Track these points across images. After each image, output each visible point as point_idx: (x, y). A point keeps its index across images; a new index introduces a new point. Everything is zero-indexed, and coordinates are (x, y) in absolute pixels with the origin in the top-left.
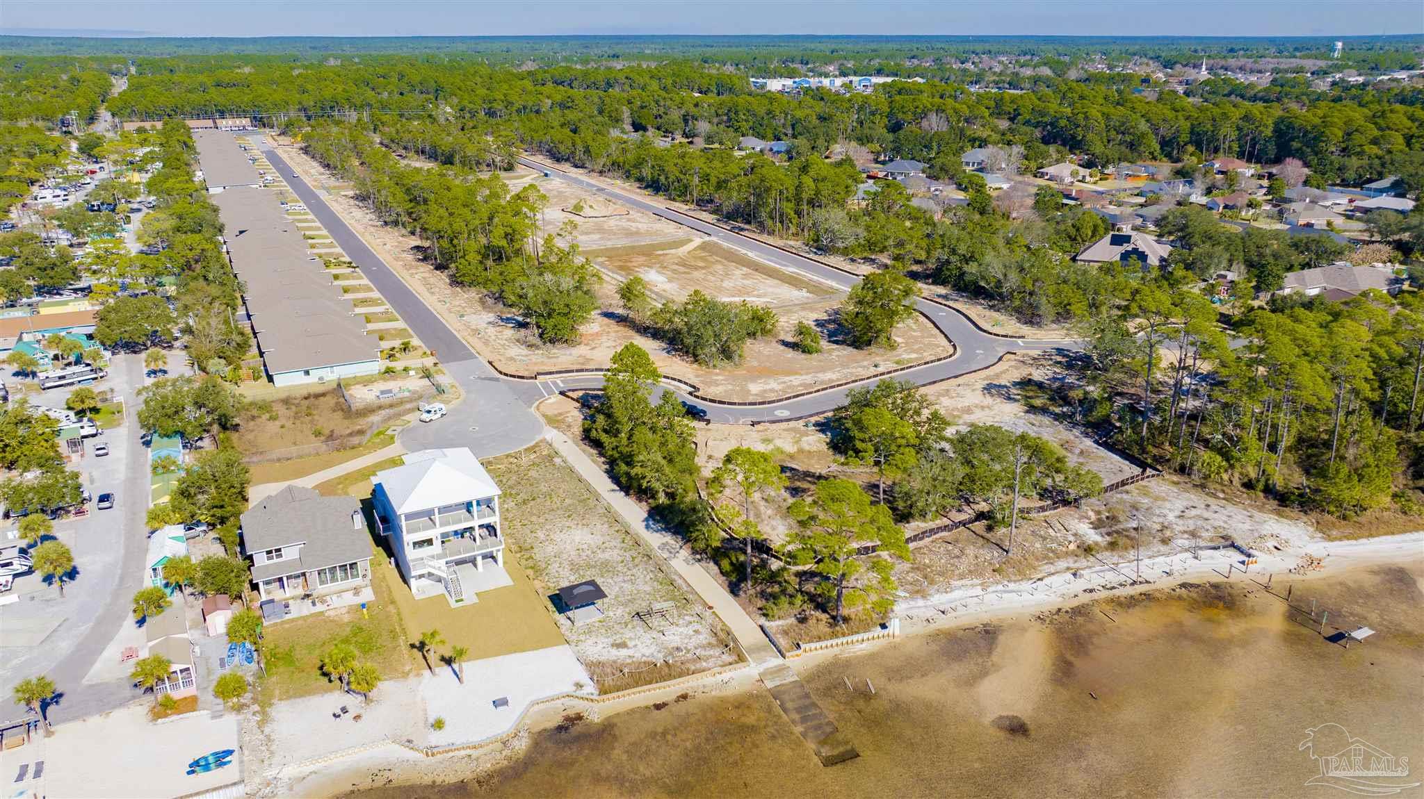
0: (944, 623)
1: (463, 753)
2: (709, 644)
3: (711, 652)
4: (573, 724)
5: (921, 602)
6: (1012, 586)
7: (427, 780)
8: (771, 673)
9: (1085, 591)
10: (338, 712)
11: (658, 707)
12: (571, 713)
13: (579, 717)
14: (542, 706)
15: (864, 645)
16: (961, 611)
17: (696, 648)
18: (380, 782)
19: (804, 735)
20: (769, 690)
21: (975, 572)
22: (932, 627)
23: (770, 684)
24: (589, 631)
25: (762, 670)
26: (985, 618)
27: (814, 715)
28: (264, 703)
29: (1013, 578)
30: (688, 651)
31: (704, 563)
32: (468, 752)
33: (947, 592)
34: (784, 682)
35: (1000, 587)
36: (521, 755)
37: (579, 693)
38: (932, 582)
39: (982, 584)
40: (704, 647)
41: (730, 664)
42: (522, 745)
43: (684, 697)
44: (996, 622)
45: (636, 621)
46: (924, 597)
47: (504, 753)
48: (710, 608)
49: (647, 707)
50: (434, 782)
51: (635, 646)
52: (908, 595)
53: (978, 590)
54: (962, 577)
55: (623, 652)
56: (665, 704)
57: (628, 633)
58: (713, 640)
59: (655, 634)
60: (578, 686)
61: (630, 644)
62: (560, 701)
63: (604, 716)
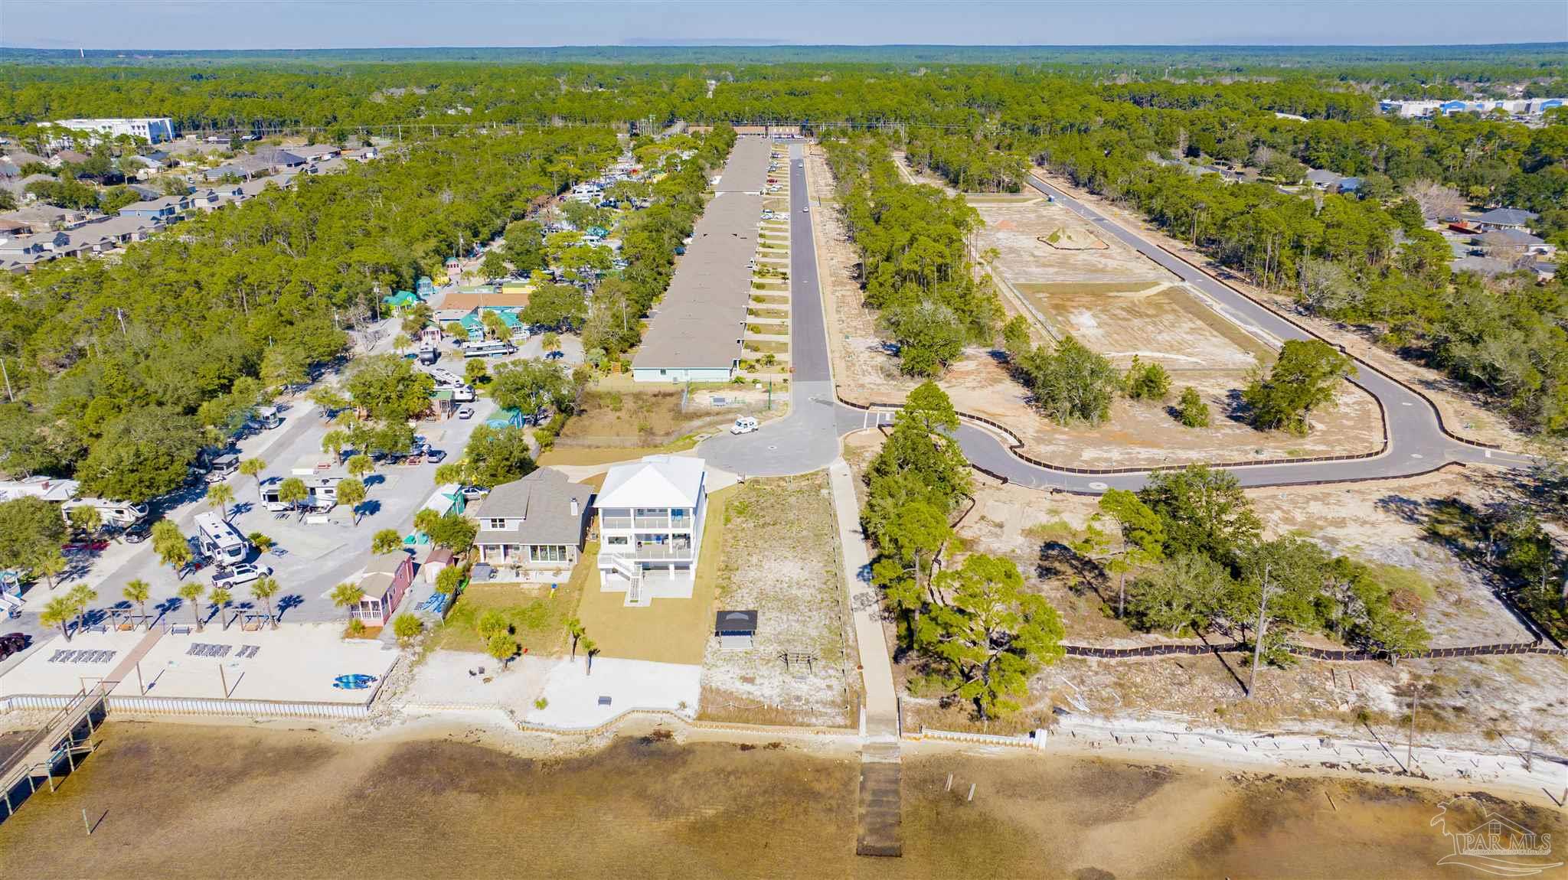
0: (1111, 752)
1: (548, 735)
2: (833, 702)
3: (829, 711)
4: (659, 740)
5: (1099, 722)
6: (1228, 734)
7: (506, 749)
8: (875, 748)
9: (1323, 764)
10: (476, 671)
11: (744, 747)
12: (663, 729)
13: (668, 735)
14: (641, 715)
15: (996, 749)
16: (1143, 744)
17: (817, 702)
18: (472, 738)
19: (862, 817)
21: (1190, 706)
22: (1093, 753)
23: (866, 759)
24: (730, 659)
25: (868, 742)
26: (1164, 760)
27: (888, 802)
28: (428, 647)
29: (1237, 725)
30: (807, 702)
31: (886, 623)
32: (554, 736)
33: (1138, 720)
34: (884, 761)
35: (1212, 731)
36: (594, 753)
37: (681, 713)
38: (1128, 703)
39: (1191, 722)
40: (824, 704)
41: (839, 727)
42: (600, 744)
43: (775, 746)
44: (1175, 766)
45: (781, 663)
46: (1107, 718)
47: (582, 746)
48: (860, 667)
49: (734, 745)
50: (510, 752)
51: (761, 684)
52: (1088, 710)
53: (1180, 728)
54: (1172, 707)
55: (748, 687)
56: (753, 747)
57: (764, 670)
58: (839, 700)
59: (788, 678)
60: (683, 705)
61: (758, 681)
62: (660, 715)
63: (690, 741)
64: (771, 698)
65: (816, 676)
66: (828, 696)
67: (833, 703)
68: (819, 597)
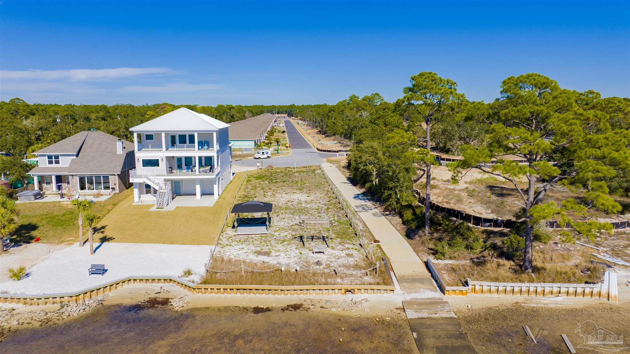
2: (356, 265)
3: (354, 272)
8: (419, 304)
11: (257, 310)
12: (162, 296)
13: (166, 302)
14: (138, 285)
15: (560, 299)
17: (339, 266)
20: (409, 321)
23: (411, 314)
24: (245, 241)
25: (408, 299)
30: (328, 266)
34: (434, 316)
37: (185, 280)
40: (348, 267)
41: (370, 285)
42: (76, 312)
43: (296, 307)
45: (297, 242)
47: (49, 315)
48: (376, 241)
51: (276, 256)
56: (268, 310)
57: (280, 247)
58: (363, 264)
59: (305, 251)
60: (188, 273)
61: (273, 254)
62: (160, 285)
63: (190, 306)
64: (288, 265)
65: (333, 248)
66: (351, 261)
67: (357, 267)
68: (326, 207)
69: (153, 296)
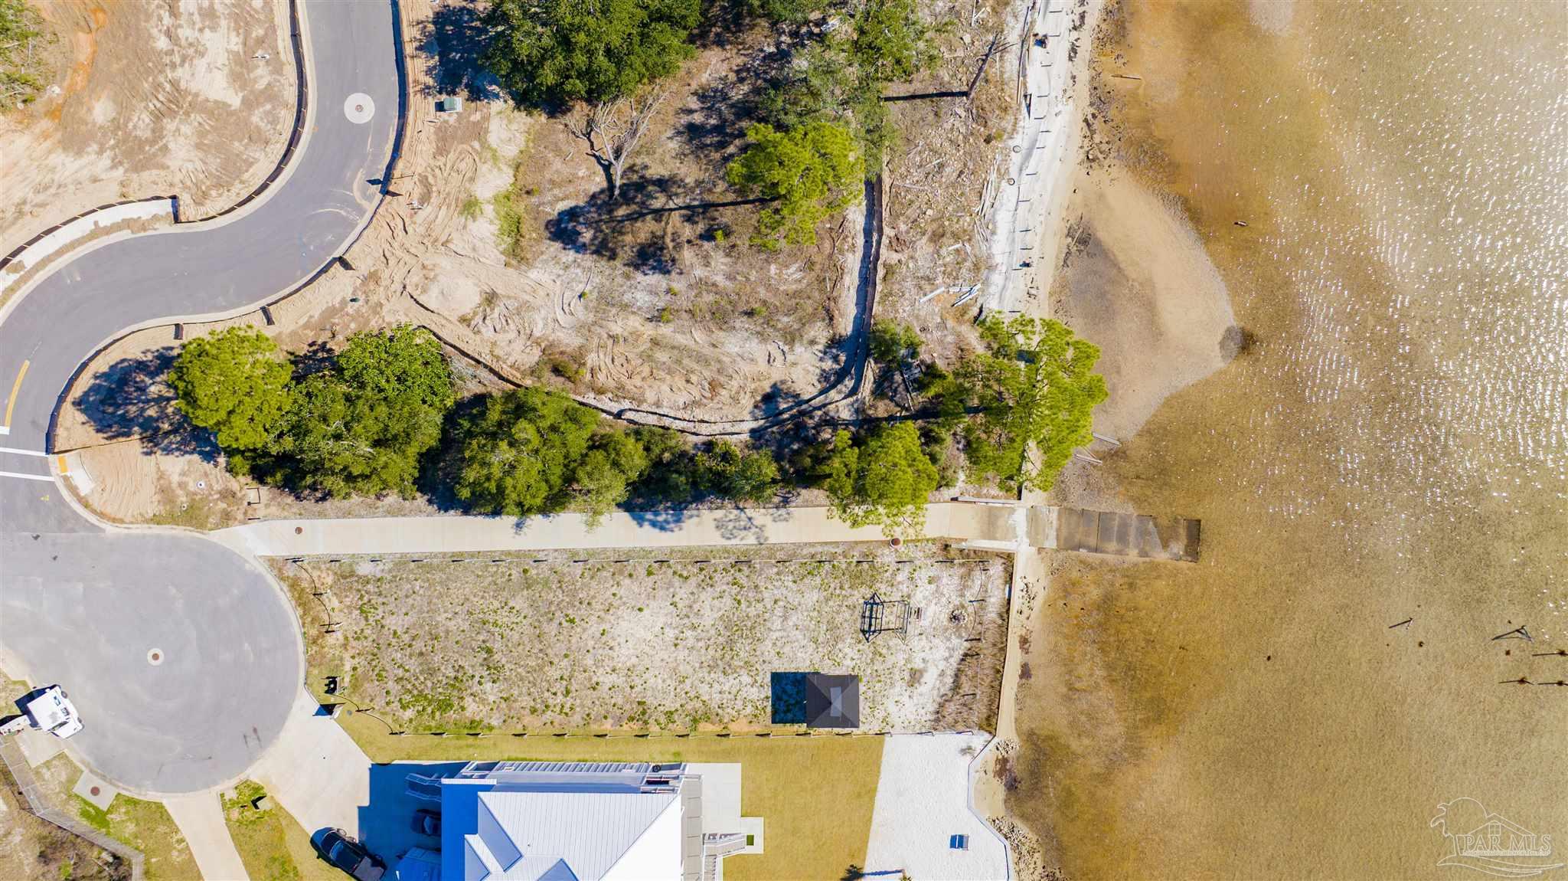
4: (1010, 771)
6: (1021, 141)
11: (1025, 675)
12: (992, 767)
16: (1033, 239)
20: (1060, 549)
21: (977, 165)
23: (1051, 543)
25: (1027, 540)
29: (1009, 127)
30: (963, 607)
34: (1054, 525)
35: (1016, 158)
46: (991, 268)
51: (925, 661)
52: (977, 285)
53: (1009, 190)
54: (978, 191)
64: (950, 649)
65: (908, 596)
66: (949, 582)
68: (723, 587)
69: (991, 774)
